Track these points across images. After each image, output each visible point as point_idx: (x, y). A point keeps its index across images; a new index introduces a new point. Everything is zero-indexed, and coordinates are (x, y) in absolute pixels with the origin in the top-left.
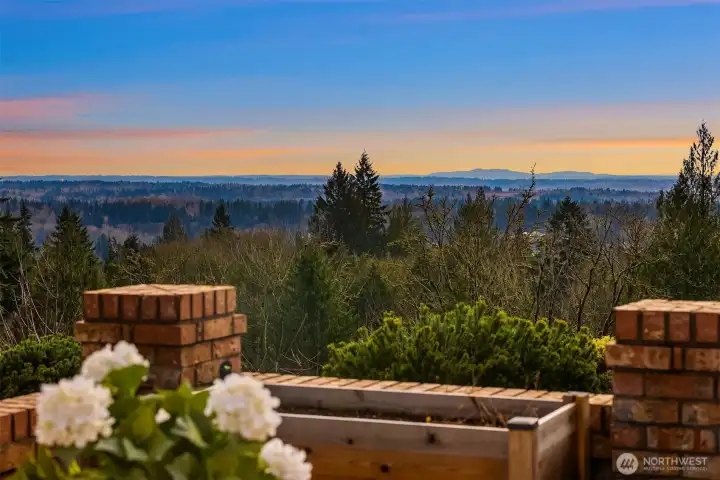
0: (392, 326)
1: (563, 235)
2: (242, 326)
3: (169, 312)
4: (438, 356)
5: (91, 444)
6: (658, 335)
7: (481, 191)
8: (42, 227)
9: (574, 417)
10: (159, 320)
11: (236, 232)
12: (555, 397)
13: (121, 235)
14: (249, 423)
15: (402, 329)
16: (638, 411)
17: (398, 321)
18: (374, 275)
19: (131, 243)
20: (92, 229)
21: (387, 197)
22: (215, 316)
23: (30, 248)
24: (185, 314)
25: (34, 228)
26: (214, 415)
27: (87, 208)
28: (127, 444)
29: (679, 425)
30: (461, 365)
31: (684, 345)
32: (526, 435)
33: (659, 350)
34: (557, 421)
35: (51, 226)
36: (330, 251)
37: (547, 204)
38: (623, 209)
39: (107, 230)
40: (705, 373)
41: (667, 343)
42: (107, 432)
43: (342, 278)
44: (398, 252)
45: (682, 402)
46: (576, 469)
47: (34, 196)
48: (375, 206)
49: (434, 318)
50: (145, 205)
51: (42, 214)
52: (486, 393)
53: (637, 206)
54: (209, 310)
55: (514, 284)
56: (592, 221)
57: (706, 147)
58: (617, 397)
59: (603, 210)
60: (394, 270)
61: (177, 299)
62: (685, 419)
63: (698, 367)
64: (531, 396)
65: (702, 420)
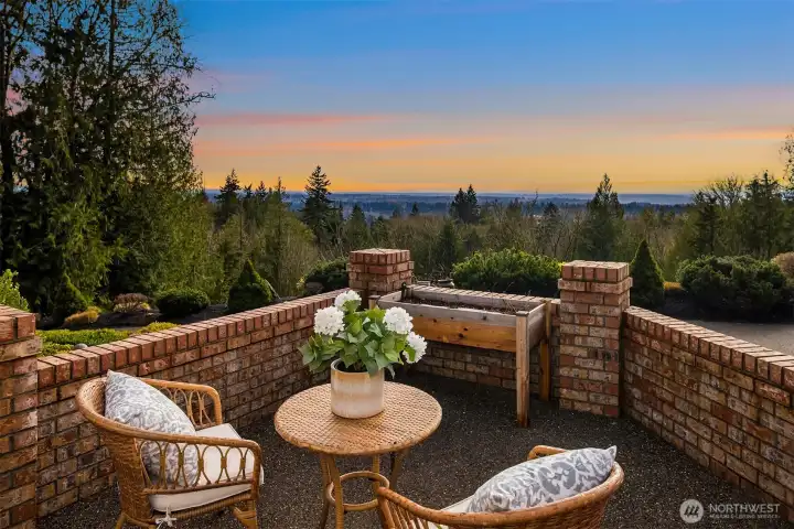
0: (478, 258)
1: (549, 217)
2: (412, 266)
3: (383, 261)
4: (496, 270)
5: (335, 335)
6: (580, 277)
7: (516, 199)
8: (347, 212)
9: (544, 309)
10: (379, 264)
11: (421, 214)
12: (537, 299)
13: (376, 215)
14: (400, 327)
15: (482, 258)
16: (571, 308)
17: (480, 255)
18: (474, 232)
19: (380, 219)
20: (366, 213)
21: (479, 202)
22: (401, 262)
23: (342, 219)
24: (389, 262)
25: (344, 213)
26: (386, 324)
27: (364, 205)
28: (349, 335)
29: (588, 314)
30: (505, 273)
31: (591, 281)
32: (524, 318)
33: (580, 283)
34: (537, 311)
35: (350, 211)
36: (457, 222)
37: (543, 204)
38: (573, 206)
39: (372, 213)
40: (600, 293)
41: (584, 280)
42: (342, 329)
43: (461, 234)
44: (483, 223)
45: (590, 305)
46: (545, 332)
47: (345, 200)
48: (474, 205)
49: (494, 254)
50: (385, 204)
51: (347, 207)
52: (508, 297)
53: (579, 205)
54: (399, 259)
55: (529, 236)
56: (561, 212)
57: (607, 183)
58: (562, 302)
59: (566, 207)
60: (481, 230)
61: (386, 256)
62: (591, 312)
63: (597, 290)
64: (527, 299)
65: (598, 313)
